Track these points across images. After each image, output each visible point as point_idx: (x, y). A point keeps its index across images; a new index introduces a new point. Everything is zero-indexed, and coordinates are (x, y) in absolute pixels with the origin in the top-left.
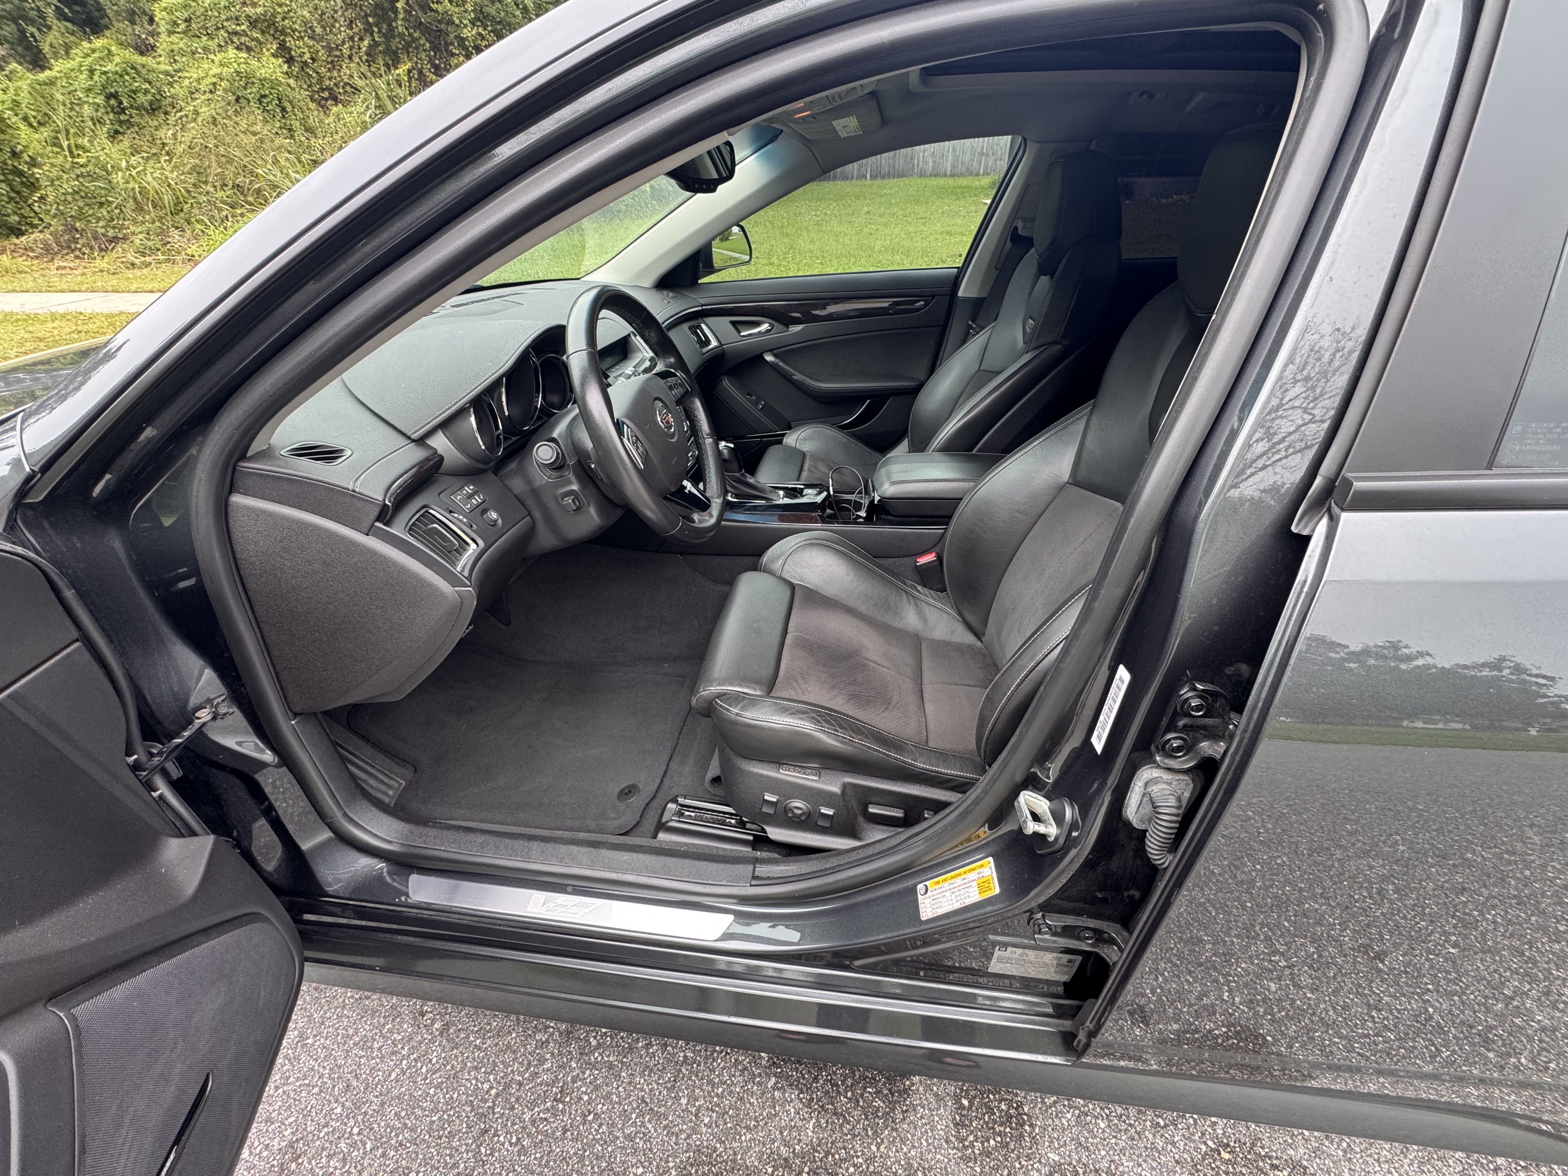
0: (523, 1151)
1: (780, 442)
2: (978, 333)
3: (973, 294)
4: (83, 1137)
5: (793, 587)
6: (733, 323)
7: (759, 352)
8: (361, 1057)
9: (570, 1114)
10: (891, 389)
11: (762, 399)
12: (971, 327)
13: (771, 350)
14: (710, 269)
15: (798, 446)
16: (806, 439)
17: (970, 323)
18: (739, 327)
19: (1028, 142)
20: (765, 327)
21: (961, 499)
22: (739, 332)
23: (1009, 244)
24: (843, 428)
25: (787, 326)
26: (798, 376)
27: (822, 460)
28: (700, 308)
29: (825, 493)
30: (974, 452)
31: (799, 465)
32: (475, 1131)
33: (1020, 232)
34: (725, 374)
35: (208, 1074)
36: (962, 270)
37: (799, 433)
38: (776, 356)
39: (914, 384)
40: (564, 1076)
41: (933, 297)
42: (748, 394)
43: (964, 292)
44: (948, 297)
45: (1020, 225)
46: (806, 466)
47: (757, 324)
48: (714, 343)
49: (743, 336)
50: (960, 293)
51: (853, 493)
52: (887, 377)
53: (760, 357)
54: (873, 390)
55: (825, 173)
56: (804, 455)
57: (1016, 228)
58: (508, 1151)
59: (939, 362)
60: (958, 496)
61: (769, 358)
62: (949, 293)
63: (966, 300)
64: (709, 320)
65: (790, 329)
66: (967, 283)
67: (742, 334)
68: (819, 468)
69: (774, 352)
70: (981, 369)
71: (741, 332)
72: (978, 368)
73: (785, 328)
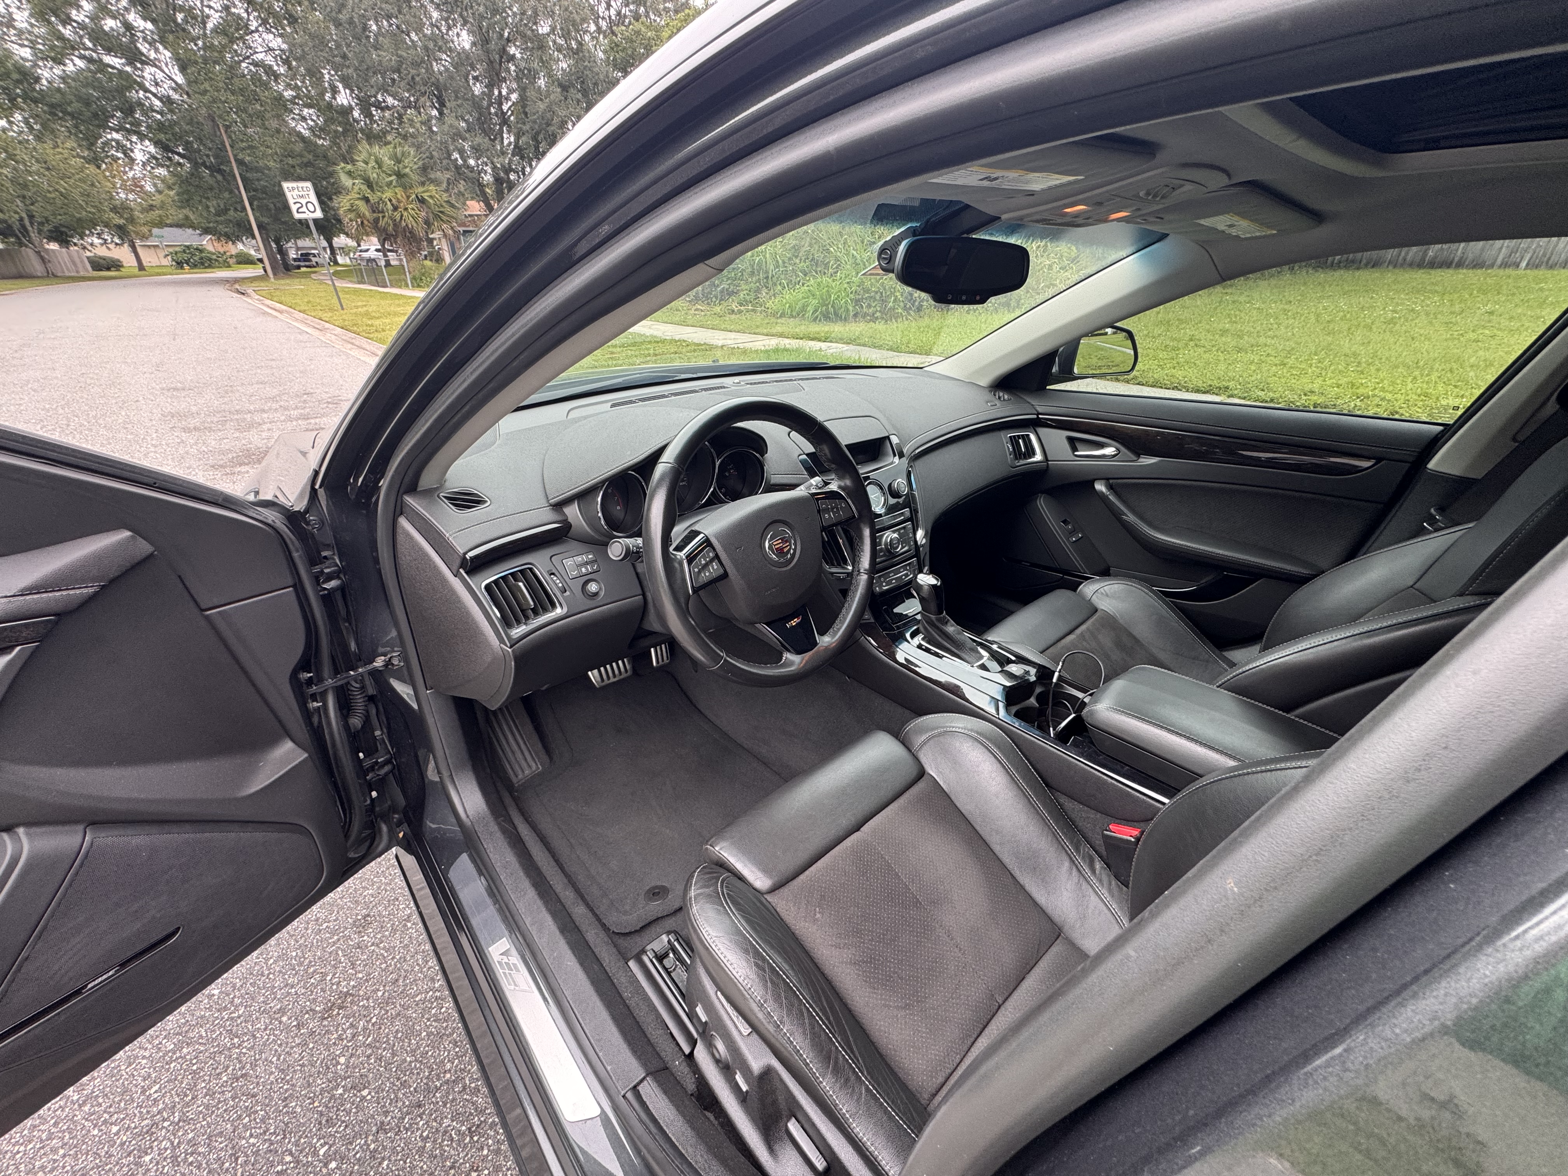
0: (421, 1151)
1: (1074, 587)
2: (1436, 530)
3: (1455, 469)
4: (45, 928)
5: (922, 773)
6: (1071, 440)
7: (1091, 478)
8: (418, 964)
9: (467, 1154)
10: (1263, 569)
11: (1079, 532)
12: (1432, 518)
13: (1106, 479)
14: (1068, 374)
15: (1094, 600)
16: (1107, 595)
17: (1432, 511)
18: (1078, 445)
20: (1109, 451)
21: (1201, 777)
22: (1074, 449)
23: (1552, 407)
25: (1138, 455)
26: (1130, 517)
27: (1115, 625)
28: (1035, 416)
31: (1073, 624)
32: (414, 1099)
34: (1042, 493)
35: (179, 928)
36: (1449, 430)
37: (1102, 584)
38: (1110, 487)
39: (1305, 571)
40: (489, 1114)
41: (1382, 459)
42: (1065, 522)
43: (1437, 464)
44: (1408, 465)
46: (1087, 625)
47: (1102, 446)
48: (1038, 457)
49: (1076, 456)
50: (1432, 465)
53: (1091, 483)
55: (1224, 280)
56: (1096, 610)
58: (416, 1139)
59: (1364, 549)
60: (1199, 772)
61: (1100, 487)
62: (1411, 459)
63: (1439, 476)
64: (1042, 432)
65: (1141, 460)
66: (1448, 452)
67: (1077, 453)
68: (1100, 637)
69: (1111, 481)
70: (1415, 586)
71: (1077, 451)
72: (1411, 583)
73: (1133, 457)
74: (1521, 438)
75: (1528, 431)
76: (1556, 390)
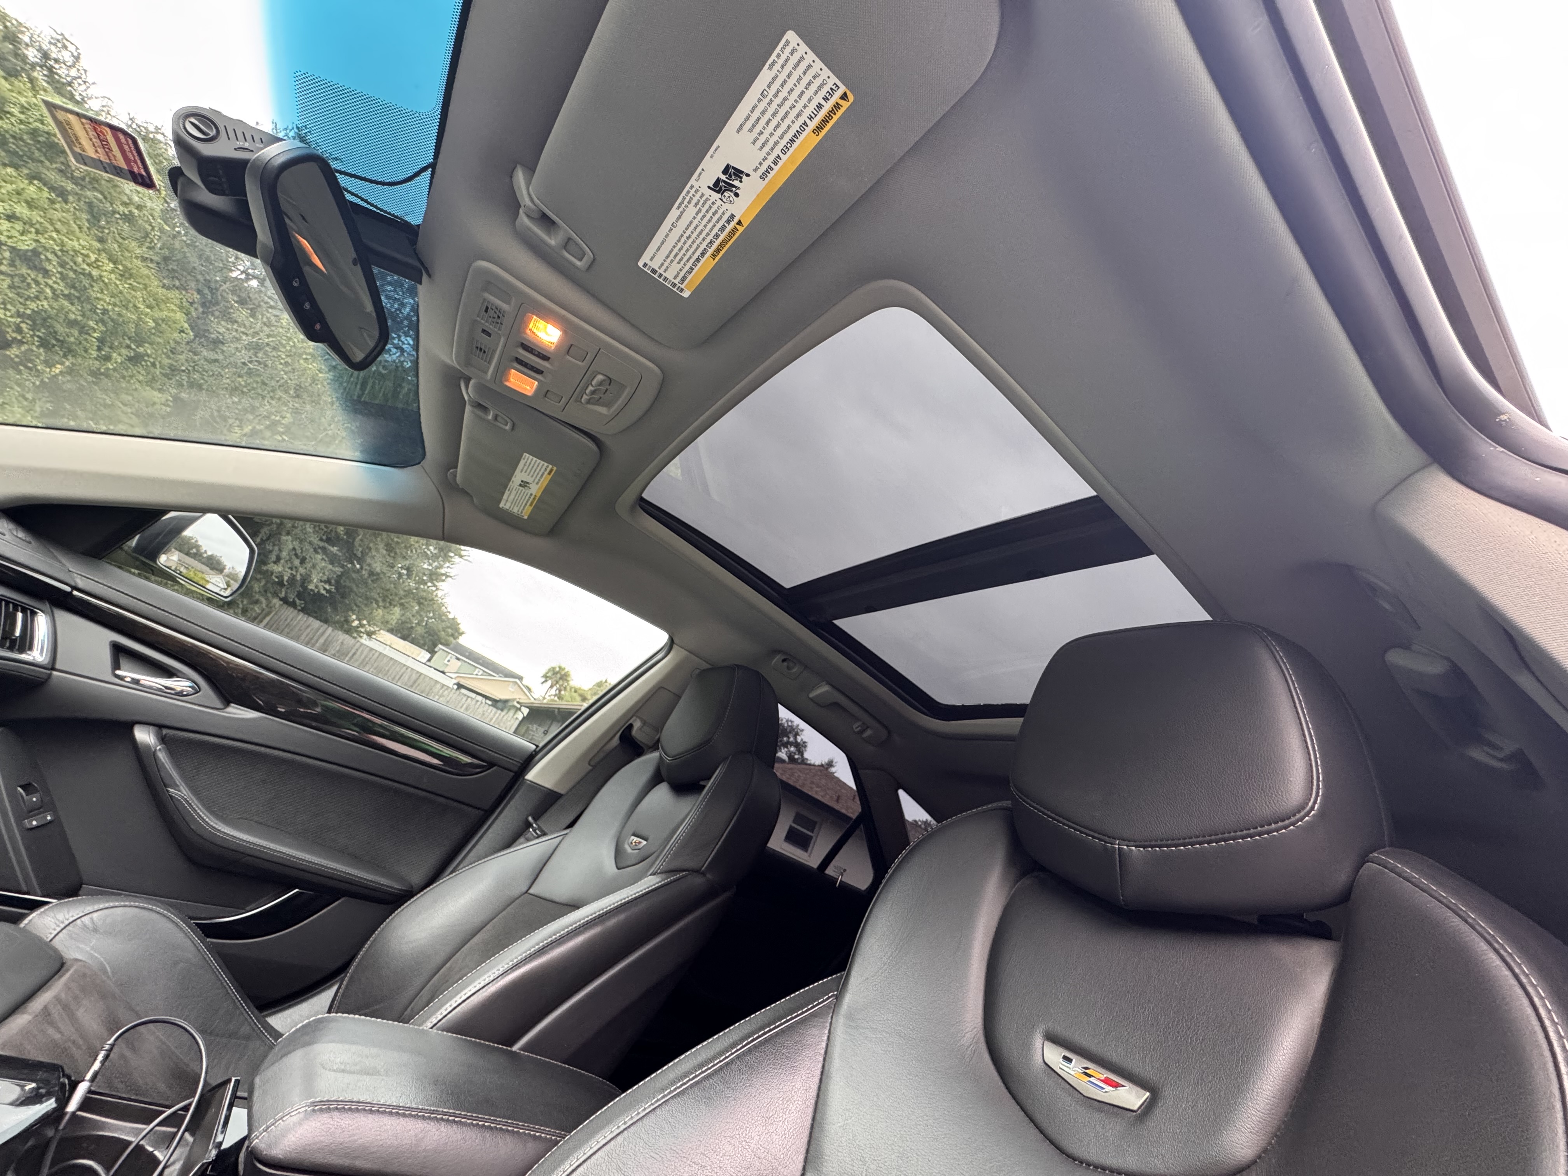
1: (13, 920)
2: (539, 837)
3: (547, 783)
6: (118, 651)
7: (132, 717)
10: (347, 882)
11: (54, 812)
12: (530, 825)
13: (159, 726)
15: (56, 943)
16: (95, 930)
17: (530, 819)
18: (126, 661)
19: (674, 645)
20: (179, 684)
22: (116, 665)
23: (616, 741)
24: (209, 931)
25: (227, 702)
26: (181, 792)
27: (104, 995)
28: (68, 589)
29: (50, 1104)
30: (516, 1048)
33: (634, 732)
36: (542, 749)
37: (89, 909)
38: (163, 740)
39: (397, 887)
41: (491, 765)
42: (26, 787)
43: (536, 776)
44: (512, 774)
45: (637, 724)
46: (45, 998)
47: (169, 673)
48: (37, 655)
49: (118, 677)
50: (531, 776)
51: (146, 1117)
52: (355, 859)
53: (127, 727)
54: (318, 873)
56: (60, 966)
57: (631, 726)
61: (144, 736)
62: (516, 769)
63: (534, 786)
64: (65, 618)
65: (229, 709)
66: (543, 769)
67: (118, 672)
68: (80, 1013)
69: (165, 731)
70: (531, 891)
71: (119, 669)
72: (524, 890)
73: (218, 704)
74: (592, 763)
75: (597, 759)
76: (619, 731)
